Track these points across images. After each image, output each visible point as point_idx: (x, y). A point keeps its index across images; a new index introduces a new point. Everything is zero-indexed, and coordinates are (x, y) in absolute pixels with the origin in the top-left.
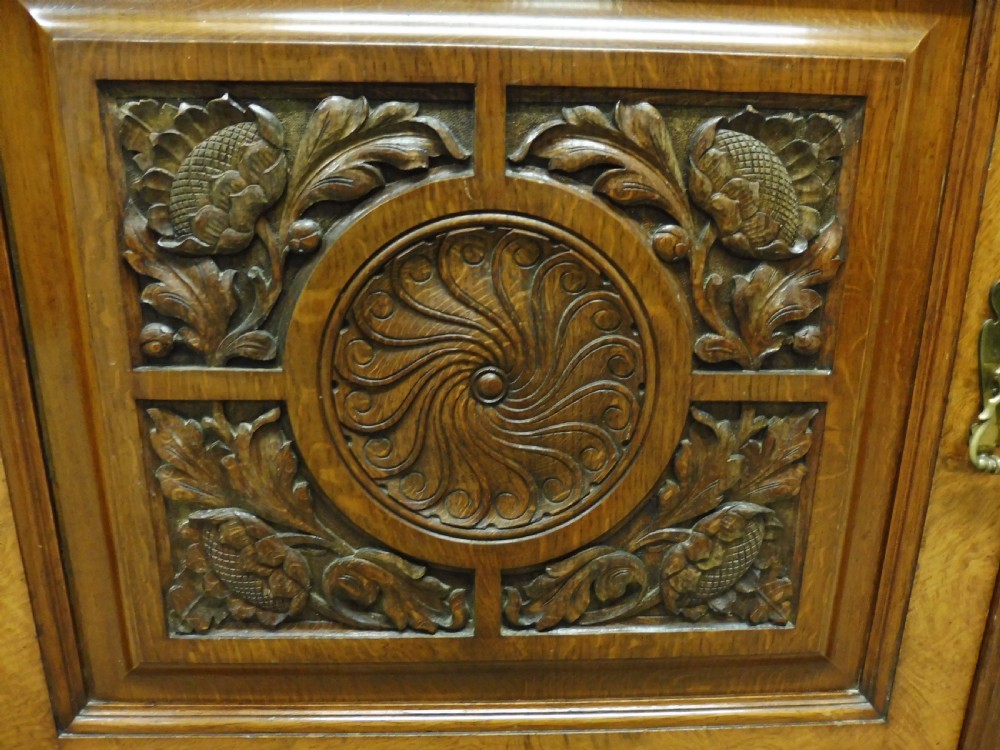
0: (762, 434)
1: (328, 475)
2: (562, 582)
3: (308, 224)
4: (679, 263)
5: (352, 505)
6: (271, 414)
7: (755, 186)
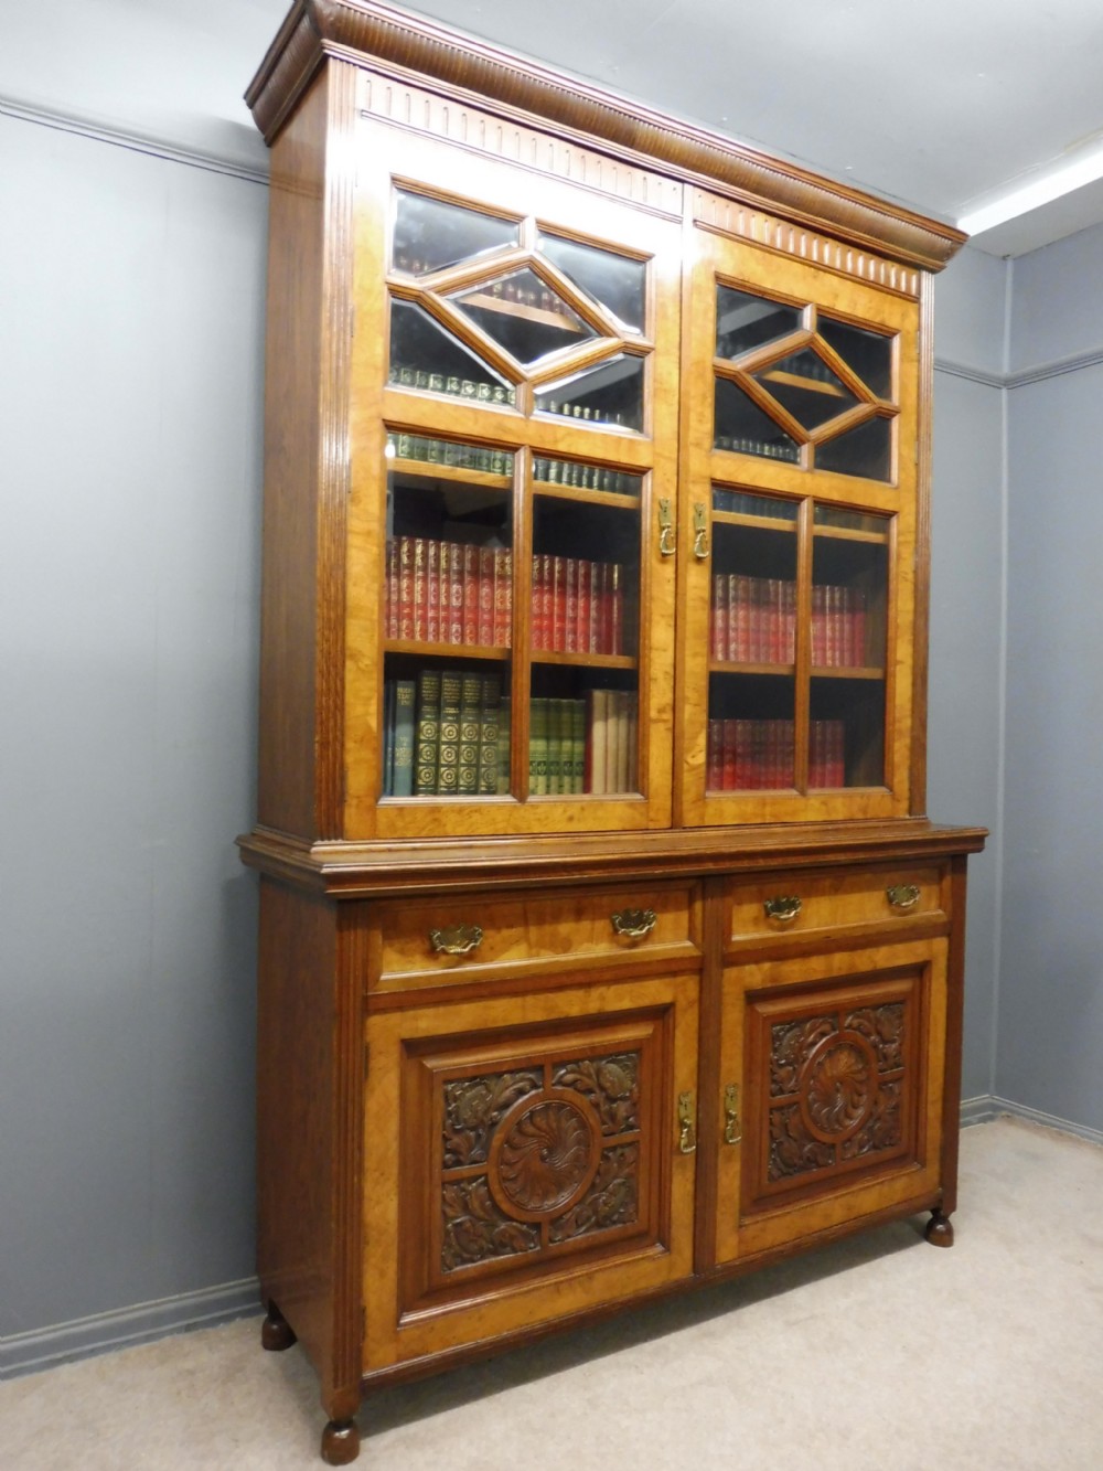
0: (622, 1155)
1: (499, 1197)
2: (568, 1220)
3: (495, 1114)
4: (596, 1105)
5: (505, 1207)
6: (483, 1179)
7: (616, 1079)
